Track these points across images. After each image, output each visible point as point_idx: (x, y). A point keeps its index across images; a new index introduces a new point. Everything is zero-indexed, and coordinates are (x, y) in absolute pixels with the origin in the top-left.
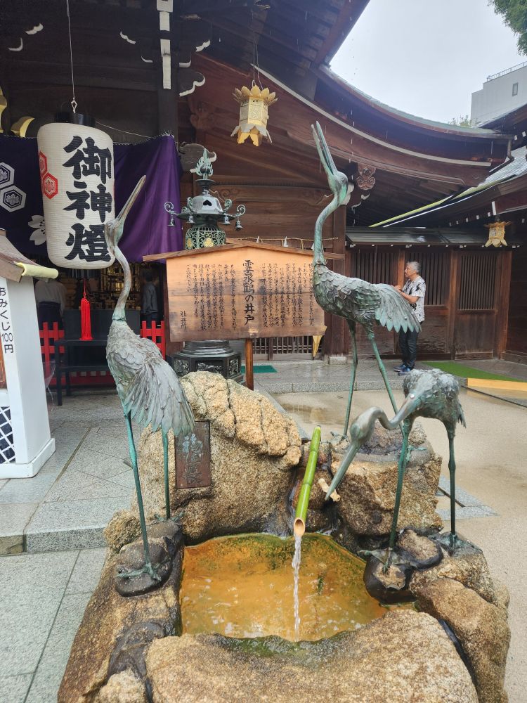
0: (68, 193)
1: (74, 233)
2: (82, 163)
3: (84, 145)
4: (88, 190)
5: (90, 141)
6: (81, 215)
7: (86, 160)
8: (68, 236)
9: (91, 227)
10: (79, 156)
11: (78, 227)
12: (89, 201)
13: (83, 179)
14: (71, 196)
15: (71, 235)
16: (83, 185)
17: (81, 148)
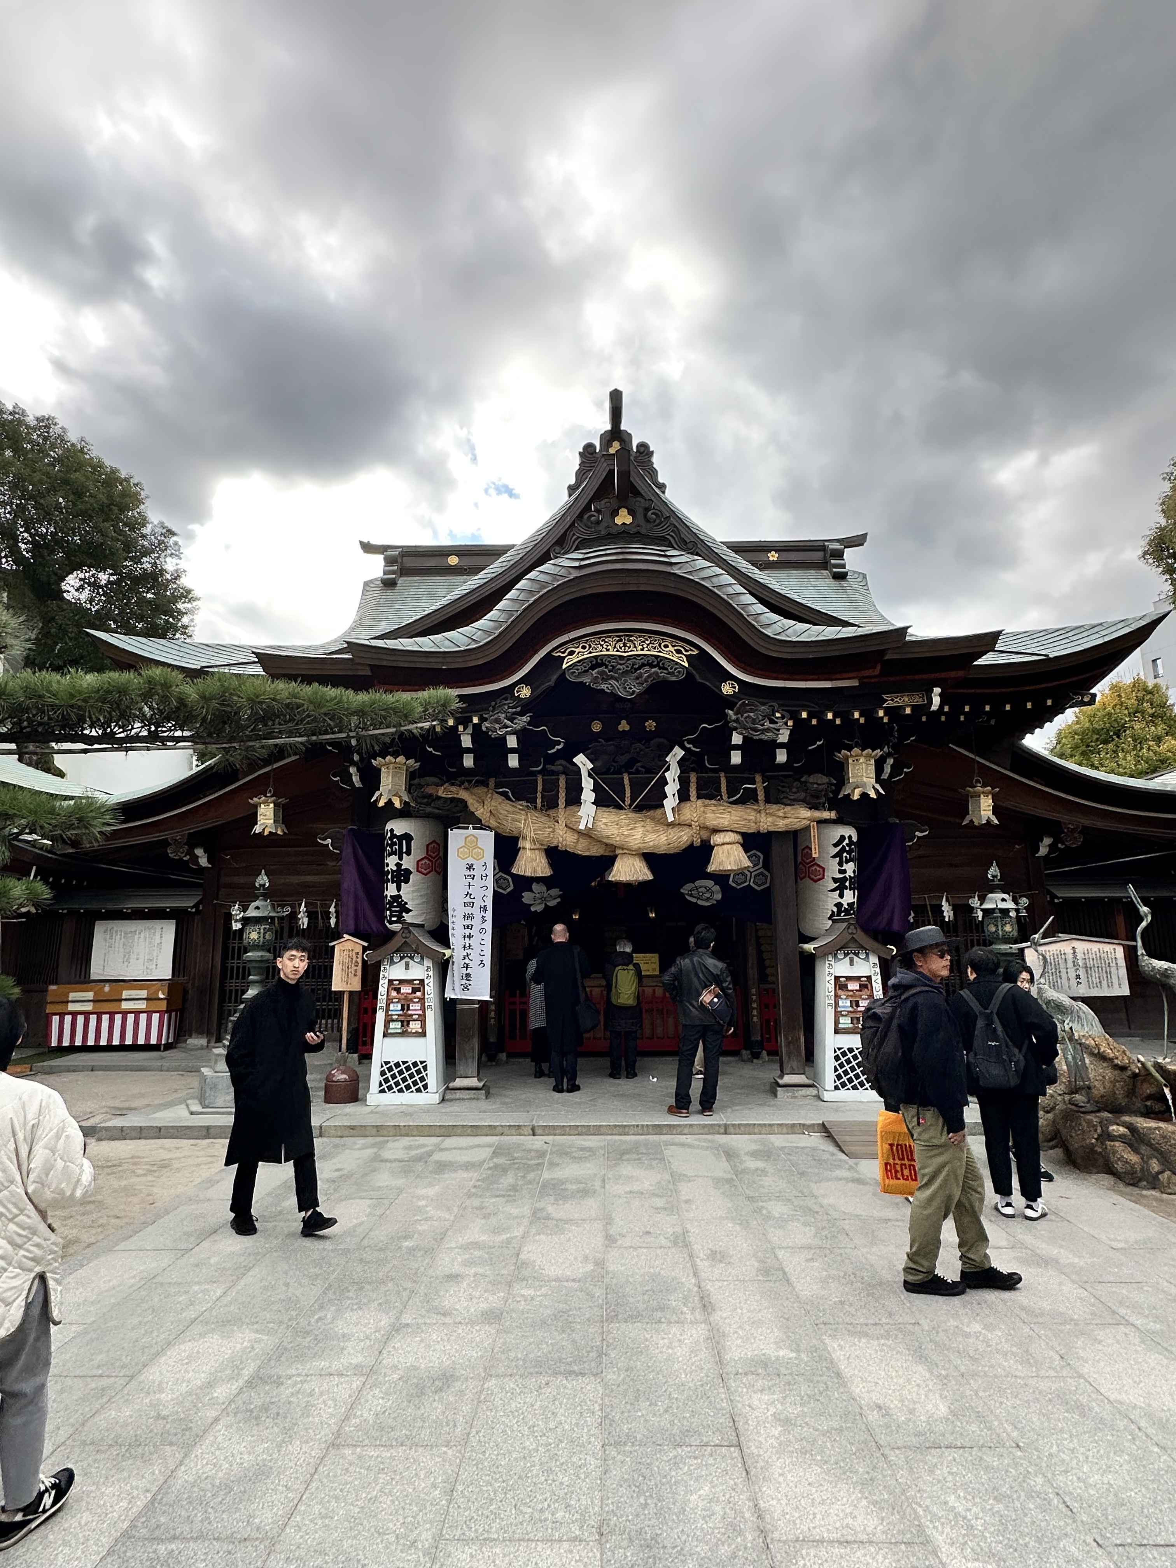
0: (833, 878)
1: (835, 909)
2: (845, 854)
3: (847, 841)
4: (847, 875)
5: (850, 837)
6: (841, 896)
7: (848, 852)
8: (830, 913)
9: (848, 904)
10: (843, 850)
11: (839, 905)
12: (847, 884)
13: (845, 867)
14: (835, 880)
15: (833, 912)
16: (844, 872)
17: (844, 844)
